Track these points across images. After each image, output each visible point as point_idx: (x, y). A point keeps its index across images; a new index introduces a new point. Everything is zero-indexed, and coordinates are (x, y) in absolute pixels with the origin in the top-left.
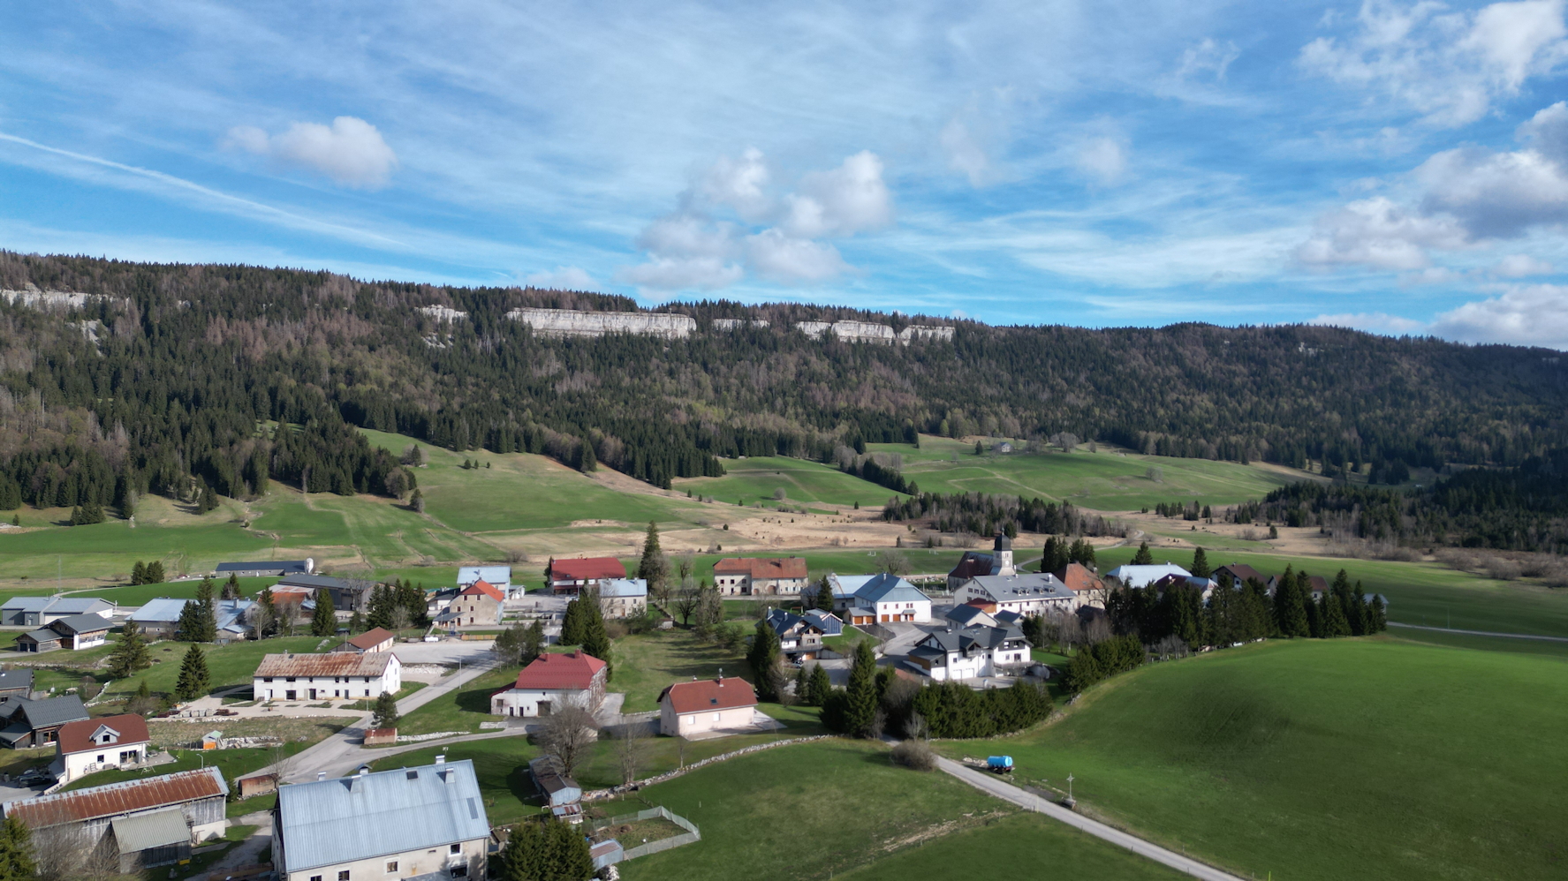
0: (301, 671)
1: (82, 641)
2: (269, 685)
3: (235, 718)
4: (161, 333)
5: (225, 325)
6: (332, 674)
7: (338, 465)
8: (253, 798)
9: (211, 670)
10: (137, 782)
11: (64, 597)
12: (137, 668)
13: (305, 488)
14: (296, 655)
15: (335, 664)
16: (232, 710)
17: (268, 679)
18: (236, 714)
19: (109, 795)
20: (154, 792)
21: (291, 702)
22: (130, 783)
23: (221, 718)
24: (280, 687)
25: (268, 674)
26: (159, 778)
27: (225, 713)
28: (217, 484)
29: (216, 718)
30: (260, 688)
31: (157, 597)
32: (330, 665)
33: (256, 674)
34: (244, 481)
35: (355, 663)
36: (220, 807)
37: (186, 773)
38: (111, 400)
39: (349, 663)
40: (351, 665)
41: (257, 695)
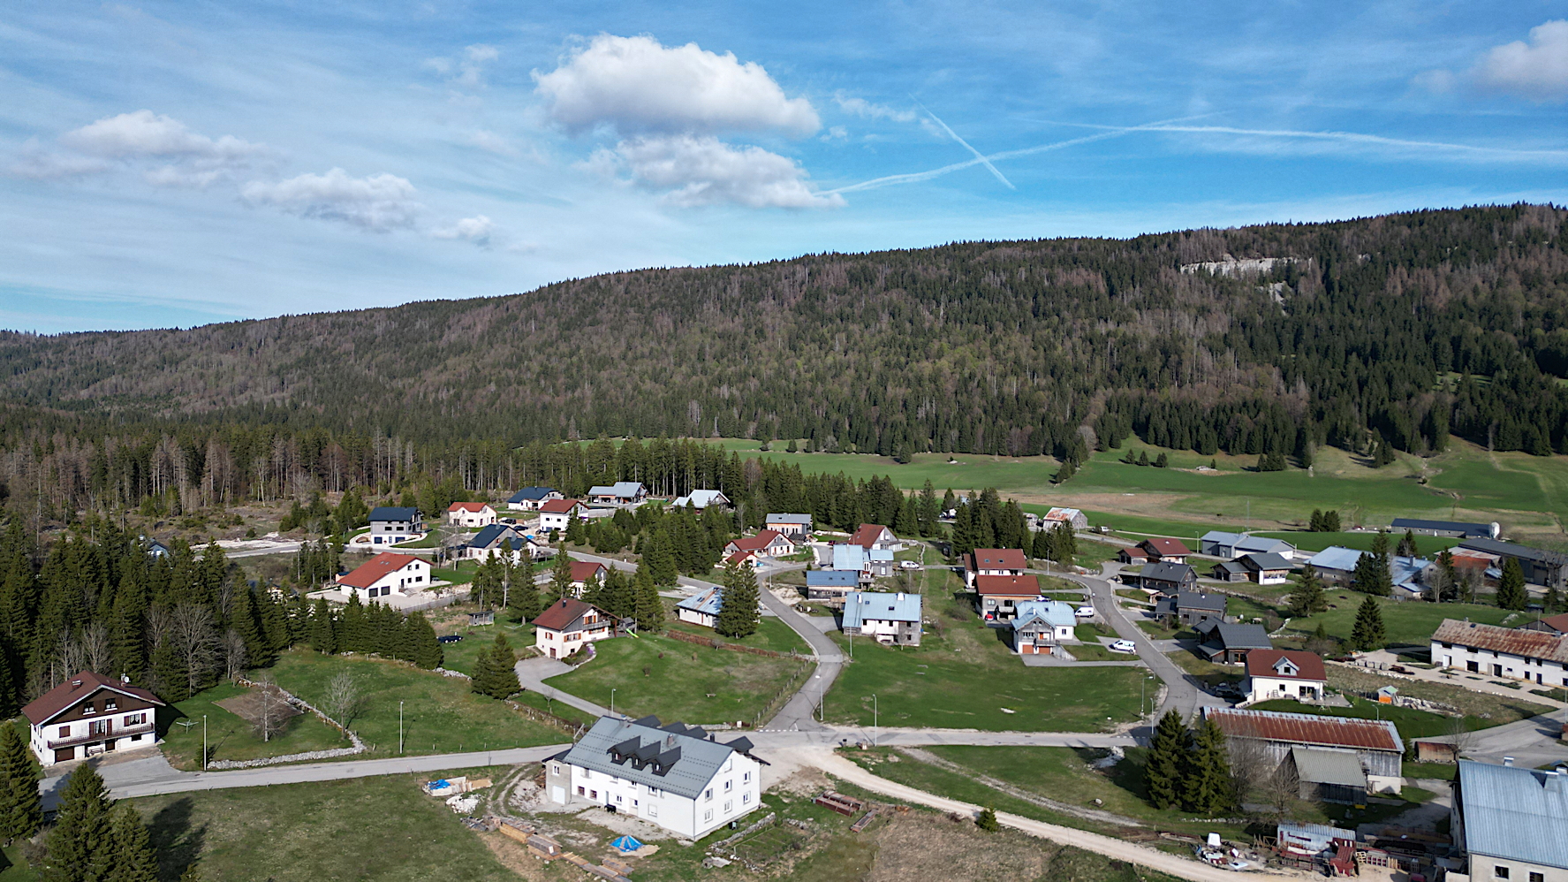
0: (1484, 643)
1: (1266, 577)
2: (1447, 651)
3: (1411, 678)
4: (1341, 289)
5: (1405, 275)
6: (1521, 653)
7: (1531, 421)
8: (1430, 763)
9: (1386, 625)
10: (1315, 718)
11: (1252, 535)
12: (1315, 610)
13: (1491, 445)
14: (1478, 625)
15: (1525, 643)
16: (1408, 669)
17: (1447, 645)
18: (1413, 674)
19: (1290, 723)
20: (1331, 730)
21: (1472, 674)
22: (1309, 716)
23: (1397, 675)
24: (1461, 657)
25: (1447, 640)
26: (1335, 719)
27: (1401, 671)
28: (1393, 439)
29: (1390, 674)
30: (1438, 652)
31: (1333, 546)
32: (1519, 642)
33: (1434, 638)
34: (1422, 437)
35: (1550, 646)
36: (1395, 763)
37: (1362, 721)
38: (1293, 356)
39: (1543, 644)
40: (1545, 647)
41: (1434, 659)
